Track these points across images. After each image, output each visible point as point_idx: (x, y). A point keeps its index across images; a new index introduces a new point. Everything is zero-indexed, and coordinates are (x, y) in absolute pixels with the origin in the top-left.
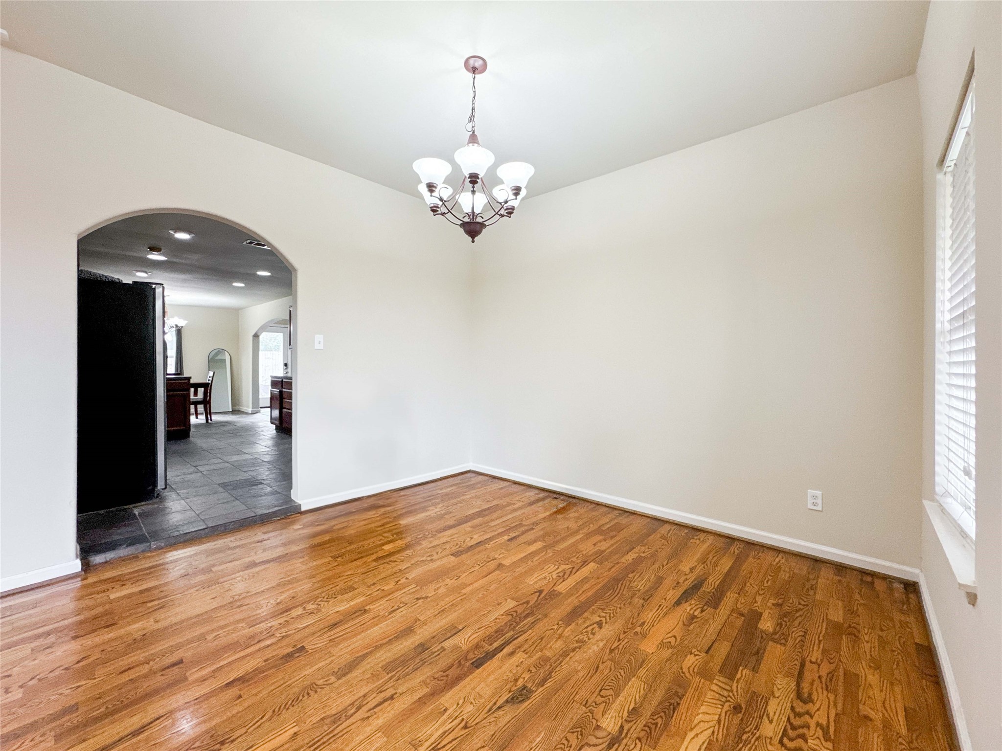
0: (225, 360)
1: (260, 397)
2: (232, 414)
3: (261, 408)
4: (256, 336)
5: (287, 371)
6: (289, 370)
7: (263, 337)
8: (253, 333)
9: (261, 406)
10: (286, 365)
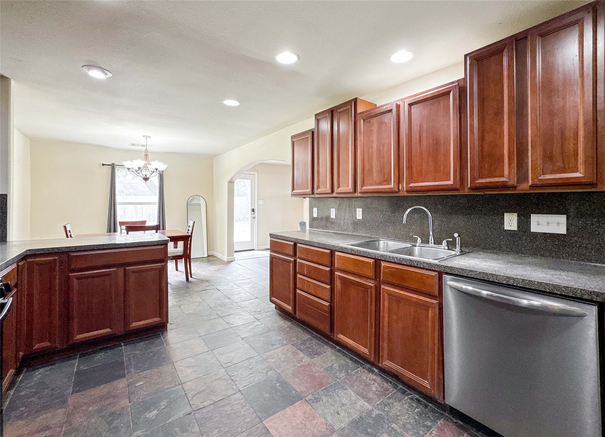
0: (200, 204)
1: (235, 241)
2: (209, 261)
3: (235, 252)
4: (231, 182)
5: (254, 216)
6: (256, 215)
7: (237, 183)
8: (228, 179)
9: (235, 250)
10: (253, 210)
